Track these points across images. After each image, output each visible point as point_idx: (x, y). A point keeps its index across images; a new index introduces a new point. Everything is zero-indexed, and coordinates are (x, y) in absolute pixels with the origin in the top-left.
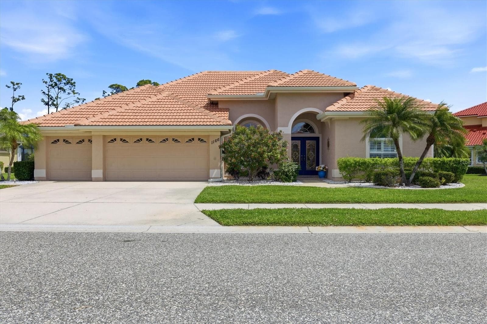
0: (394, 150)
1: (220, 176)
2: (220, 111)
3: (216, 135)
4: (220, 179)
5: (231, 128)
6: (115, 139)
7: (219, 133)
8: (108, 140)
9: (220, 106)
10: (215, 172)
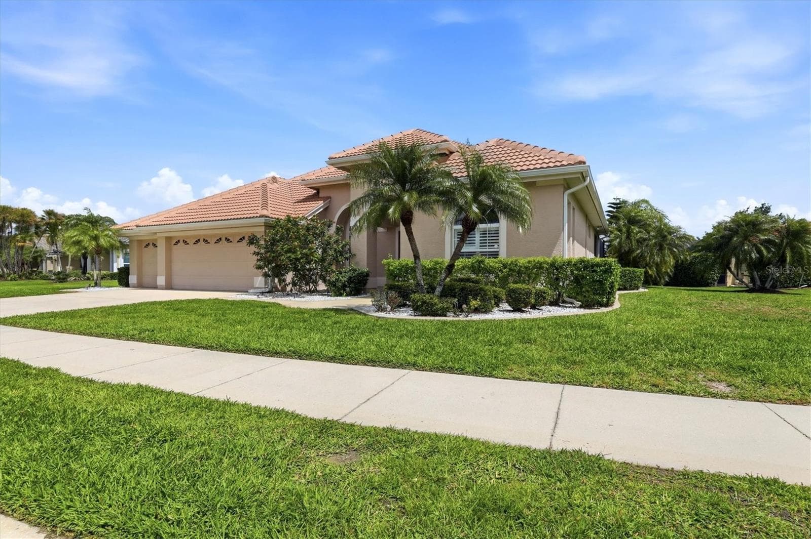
0: (494, 246)
1: (265, 285)
2: (315, 201)
3: (260, 231)
4: (264, 290)
5: (264, 221)
6: (179, 241)
7: (263, 229)
8: (173, 242)
9: (321, 195)
10: (259, 281)
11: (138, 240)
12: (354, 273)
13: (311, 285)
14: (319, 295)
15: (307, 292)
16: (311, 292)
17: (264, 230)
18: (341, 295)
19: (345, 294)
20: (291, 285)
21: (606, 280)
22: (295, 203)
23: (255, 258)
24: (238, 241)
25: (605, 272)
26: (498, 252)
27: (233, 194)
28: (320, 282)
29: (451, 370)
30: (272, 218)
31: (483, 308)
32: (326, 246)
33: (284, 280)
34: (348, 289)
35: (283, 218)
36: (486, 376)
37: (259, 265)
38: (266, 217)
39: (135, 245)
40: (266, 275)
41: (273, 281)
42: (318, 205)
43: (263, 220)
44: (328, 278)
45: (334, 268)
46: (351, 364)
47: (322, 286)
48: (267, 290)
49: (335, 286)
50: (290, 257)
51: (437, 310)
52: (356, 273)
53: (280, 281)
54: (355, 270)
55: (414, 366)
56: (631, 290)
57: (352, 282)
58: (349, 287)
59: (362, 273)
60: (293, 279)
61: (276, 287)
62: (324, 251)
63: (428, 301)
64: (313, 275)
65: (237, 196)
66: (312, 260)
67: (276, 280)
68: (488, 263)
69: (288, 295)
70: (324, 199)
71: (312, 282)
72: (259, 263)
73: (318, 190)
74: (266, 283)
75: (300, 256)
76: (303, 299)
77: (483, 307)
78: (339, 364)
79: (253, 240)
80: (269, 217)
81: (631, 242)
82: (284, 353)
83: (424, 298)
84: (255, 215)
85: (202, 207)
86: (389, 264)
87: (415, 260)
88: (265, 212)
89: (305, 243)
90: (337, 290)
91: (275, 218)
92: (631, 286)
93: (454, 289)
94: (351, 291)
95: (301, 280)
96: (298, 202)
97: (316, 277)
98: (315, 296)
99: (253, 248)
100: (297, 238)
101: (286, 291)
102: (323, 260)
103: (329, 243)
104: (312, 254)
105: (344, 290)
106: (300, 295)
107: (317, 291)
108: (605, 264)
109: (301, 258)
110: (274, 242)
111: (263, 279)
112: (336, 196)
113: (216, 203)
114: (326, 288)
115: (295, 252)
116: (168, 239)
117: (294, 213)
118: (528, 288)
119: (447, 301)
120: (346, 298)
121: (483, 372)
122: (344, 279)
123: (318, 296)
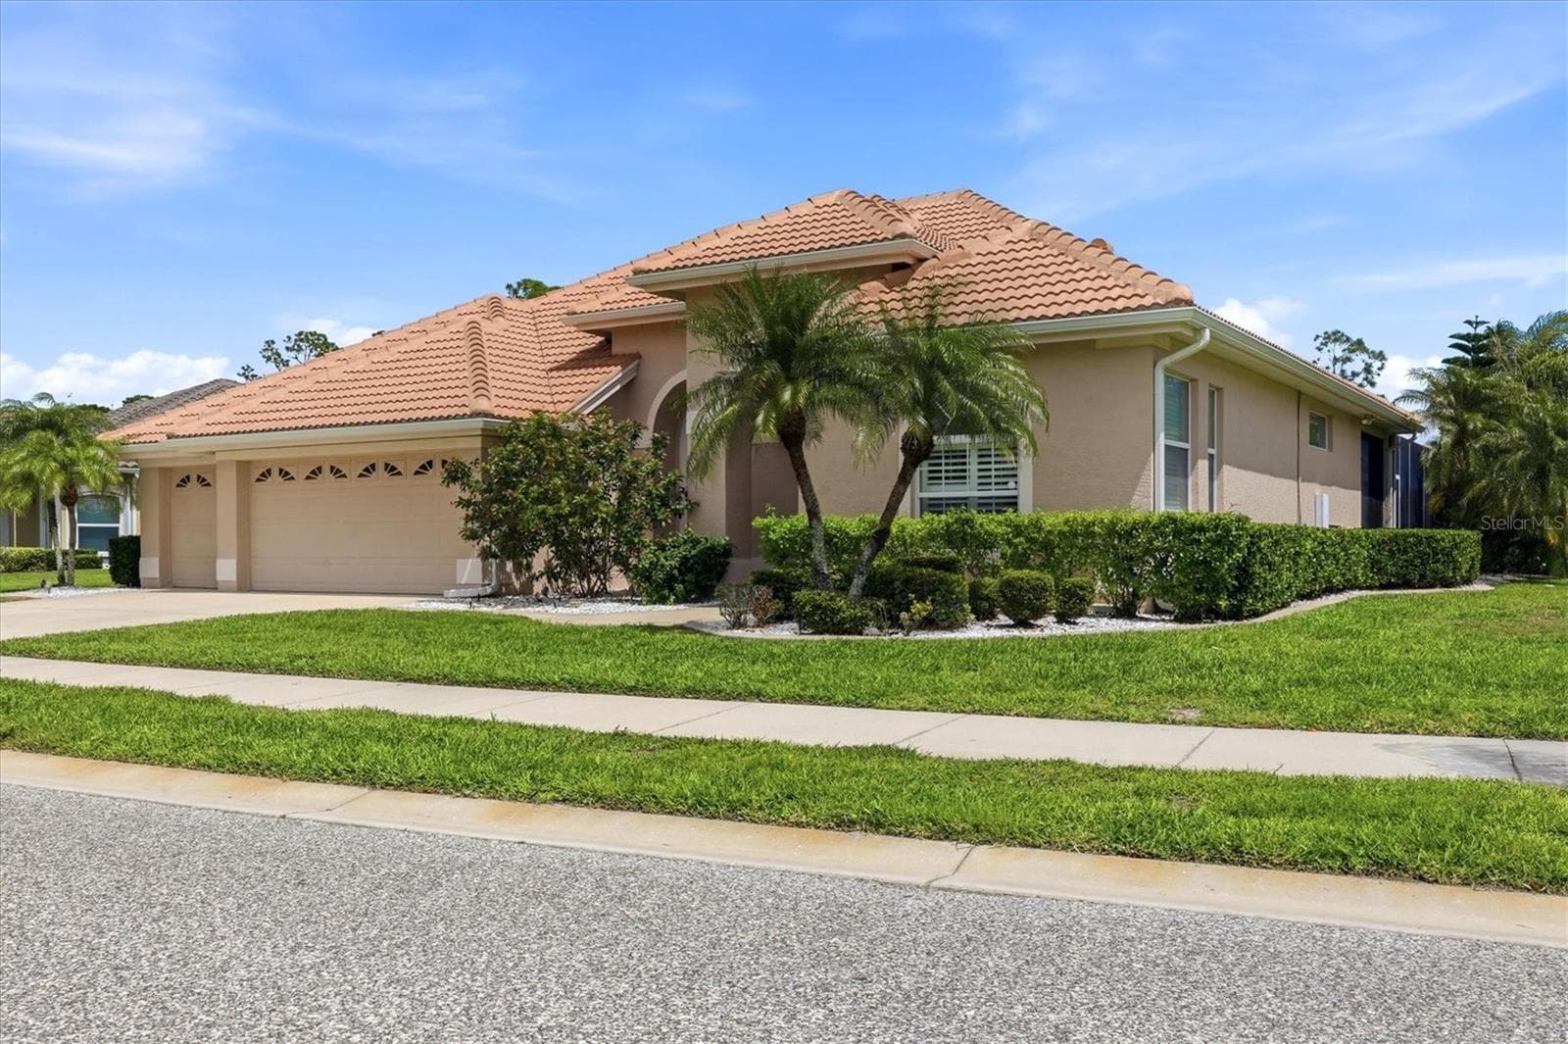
0: (1006, 483)
1: (484, 579)
2: (601, 366)
3: (469, 449)
4: (480, 591)
5: (481, 425)
6: (269, 471)
7: (477, 443)
8: (256, 474)
9: (616, 349)
10: (470, 569)
11: (160, 469)
12: (694, 547)
13: (594, 579)
14: (612, 601)
15: (583, 595)
16: (592, 595)
17: (480, 445)
18: (663, 600)
19: (672, 598)
20: (545, 577)
21: (1221, 560)
22: (551, 370)
23: (462, 512)
24: (417, 473)
25: (1217, 542)
26: (1015, 497)
27: (396, 350)
28: (615, 570)
29: (813, 700)
30: (499, 417)
31: (943, 620)
32: (628, 484)
33: (529, 567)
34: (679, 587)
35: (526, 415)
36: (863, 706)
37: (472, 530)
38: (487, 415)
39: (155, 482)
40: (486, 554)
41: (501, 568)
42: (607, 378)
43: (479, 422)
44: (633, 561)
45: (648, 537)
46: (662, 696)
47: (619, 582)
48: (489, 590)
49: (648, 579)
50: (544, 512)
51: (843, 621)
52: (699, 547)
53: (518, 568)
54: (695, 542)
55: (758, 696)
56: (1427, 588)
57: (690, 570)
58: (683, 582)
59: (712, 548)
60: (548, 563)
61: (509, 585)
62: (624, 498)
63: (824, 604)
64: (597, 552)
65: (407, 356)
66: (596, 517)
67: (509, 566)
68: (981, 525)
69: (540, 601)
70: (625, 360)
71: (595, 572)
72: (470, 525)
73: (608, 336)
74: (486, 573)
75: (567, 510)
76: (575, 610)
77: (944, 617)
78: (643, 698)
79: (456, 474)
80: (493, 416)
81: (1466, 457)
82: (554, 684)
83: (817, 598)
84: (461, 411)
85: (325, 386)
86: (767, 528)
87: (810, 520)
88: (483, 405)
89: (579, 479)
90: (655, 587)
91: (507, 418)
92: (1423, 576)
93: (892, 582)
94: (688, 592)
95: (567, 565)
96: (558, 369)
97: (604, 559)
98: (602, 605)
99: (456, 491)
100: (561, 466)
101: (531, 593)
102: (620, 518)
103: (634, 478)
104: (594, 505)
105: (672, 589)
106: (567, 602)
107: (608, 594)
108: (1216, 527)
109: (571, 514)
110: (507, 479)
111: (479, 562)
112: (653, 351)
113: (358, 376)
114: (627, 587)
115: (554, 501)
116: (244, 467)
117: (548, 399)
118: (1038, 579)
119: (864, 605)
120: (675, 607)
121: (859, 701)
122: (670, 562)
123: (609, 604)
